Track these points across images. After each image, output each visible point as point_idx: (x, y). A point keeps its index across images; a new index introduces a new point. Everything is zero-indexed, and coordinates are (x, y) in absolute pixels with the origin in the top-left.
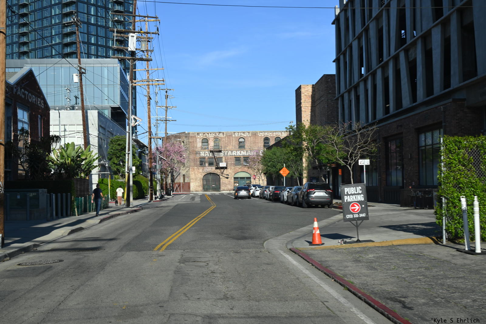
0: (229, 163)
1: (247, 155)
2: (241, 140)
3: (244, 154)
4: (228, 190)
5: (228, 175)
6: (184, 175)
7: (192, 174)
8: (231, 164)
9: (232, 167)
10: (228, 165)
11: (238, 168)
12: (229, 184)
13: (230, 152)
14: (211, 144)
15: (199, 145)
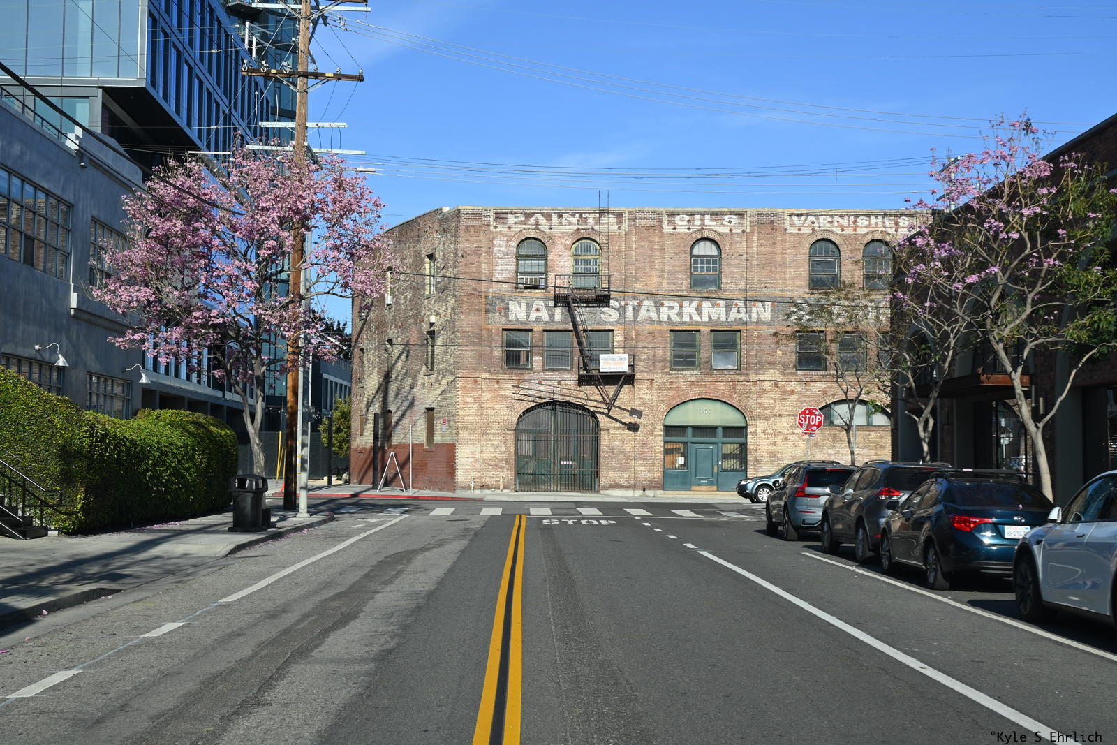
0: (644, 354)
1: (731, 318)
2: (705, 249)
3: (714, 317)
4: (634, 487)
5: (638, 413)
6: (430, 410)
7: (467, 403)
8: (655, 361)
9: (657, 377)
10: (640, 366)
11: (686, 381)
12: (641, 456)
13: (647, 304)
14: (562, 265)
15: (504, 267)
